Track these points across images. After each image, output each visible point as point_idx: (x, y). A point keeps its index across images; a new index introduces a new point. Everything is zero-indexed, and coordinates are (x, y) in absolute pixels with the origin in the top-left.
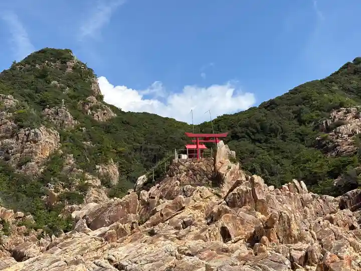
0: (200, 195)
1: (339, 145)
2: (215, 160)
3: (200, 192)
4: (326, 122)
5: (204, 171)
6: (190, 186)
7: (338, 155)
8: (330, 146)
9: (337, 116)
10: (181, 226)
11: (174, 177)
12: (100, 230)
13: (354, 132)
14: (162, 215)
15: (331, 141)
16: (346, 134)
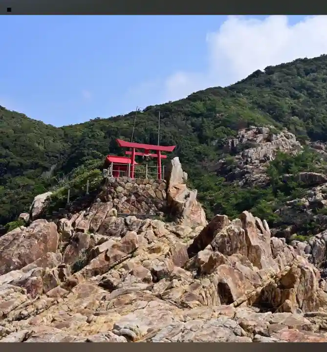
0: (154, 232)
1: (248, 172)
2: (168, 184)
3: (154, 228)
4: (233, 143)
5: (153, 198)
6: (134, 218)
7: (247, 184)
8: (236, 172)
9: (245, 135)
10: (152, 278)
11: (108, 203)
12: (11, 275)
13: (266, 158)
14: (107, 258)
15: (238, 167)
16: (257, 159)
